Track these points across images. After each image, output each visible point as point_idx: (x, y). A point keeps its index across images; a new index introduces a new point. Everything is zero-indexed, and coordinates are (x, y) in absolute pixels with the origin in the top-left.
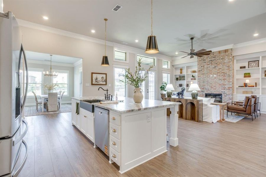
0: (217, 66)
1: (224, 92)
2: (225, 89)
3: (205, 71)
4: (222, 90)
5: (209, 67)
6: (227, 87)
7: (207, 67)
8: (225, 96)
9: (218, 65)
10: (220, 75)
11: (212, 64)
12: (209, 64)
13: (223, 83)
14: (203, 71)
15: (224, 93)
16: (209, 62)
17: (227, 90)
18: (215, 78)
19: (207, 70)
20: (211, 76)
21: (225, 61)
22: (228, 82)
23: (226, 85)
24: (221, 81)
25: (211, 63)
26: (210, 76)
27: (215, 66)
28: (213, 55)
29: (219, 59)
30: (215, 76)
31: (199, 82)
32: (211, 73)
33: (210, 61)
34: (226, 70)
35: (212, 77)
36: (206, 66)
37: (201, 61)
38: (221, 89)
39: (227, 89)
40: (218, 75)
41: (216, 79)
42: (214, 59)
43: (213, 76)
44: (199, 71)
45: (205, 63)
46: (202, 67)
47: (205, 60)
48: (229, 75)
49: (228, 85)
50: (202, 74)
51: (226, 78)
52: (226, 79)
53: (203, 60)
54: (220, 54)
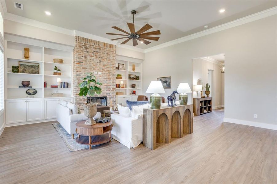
0: (102, 61)
1: (109, 94)
2: (109, 91)
3: (88, 65)
4: (108, 92)
5: (93, 60)
6: (111, 88)
7: (90, 60)
8: (110, 99)
9: (103, 60)
10: (105, 73)
11: (96, 57)
12: (93, 56)
13: (108, 84)
14: (85, 64)
15: (109, 96)
16: (93, 53)
17: (112, 92)
18: (100, 76)
19: (90, 63)
20: (96, 73)
21: (110, 58)
22: (112, 82)
23: (110, 86)
24: (106, 80)
25: (95, 55)
26: (94, 73)
27: (100, 61)
28: (98, 45)
29: (105, 53)
30: (100, 73)
31: (78, 79)
32: (95, 69)
33: (94, 51)
34: (111, 68)
35: (96, 74)
36: (89, 58)
37: (82, 47)
38: (107, 91)
39: (111, 91)
40: (103, 72)
41: (100, 78)
42: (98, 50)
43: (98, 73)
44: (78, 62)
45: (88, 52)
46: (82, 57)
47: (88, 48)
48: (113, 74)
49: (112, 86)
50: (83, 68)
51: (110, 77)
52: (110, 79)
53: (85, 48)
54: (105, 47)
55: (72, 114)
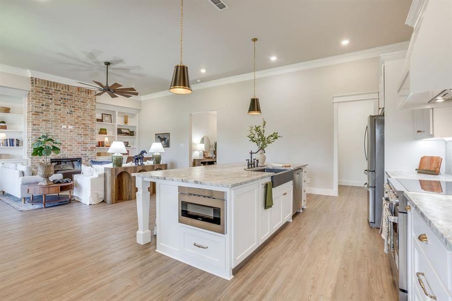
0: (74, 112)
1: (86, 154)
2: (86, 150)
3: (51, 116)
4: (83, 152)
5: (60, 110)
6: (89, 146)
7: (56, 109)
8: (87, 161)
9: (76, 110)
10: (79, 128)
11: (65, 106)
12: (60, 105)
13: (84, 141)
14: (46, 115)
15: (85, 157)
16: (60, 101)
17: (89, 152)
18: (71, 132)
19: (55, 114)
20: (65, 127)
21: (87, 107)
22: (91, 139)
23: (88, 144)
24: (81, 137)
25: (64, 103)
26: (61, 127)
27: (72, 111)
28: (68, 90)
29: (79, 101)
30: (70, 127)
31: (35, 135)
32: (63, 122)
33: (62, 98)
34: (89, 120)
35: (64, 129)
36: (52, 107)
37: (42, 93)
38: (81, 150)
39: (89, 150)
40: (76, 126)
41: (72, 133)
42: (69, 97)
43: (67, 127)
44: (36, 112)
45: (51, 99)
46: (43, 105)
47: (51, 94)
48: (92, 129)
49: (90, 144)
50: (43, 120)
51: (88, 133)
52: (87, 135)
53: (48, 94)
54: (79, 93)
55: (23, 176)
